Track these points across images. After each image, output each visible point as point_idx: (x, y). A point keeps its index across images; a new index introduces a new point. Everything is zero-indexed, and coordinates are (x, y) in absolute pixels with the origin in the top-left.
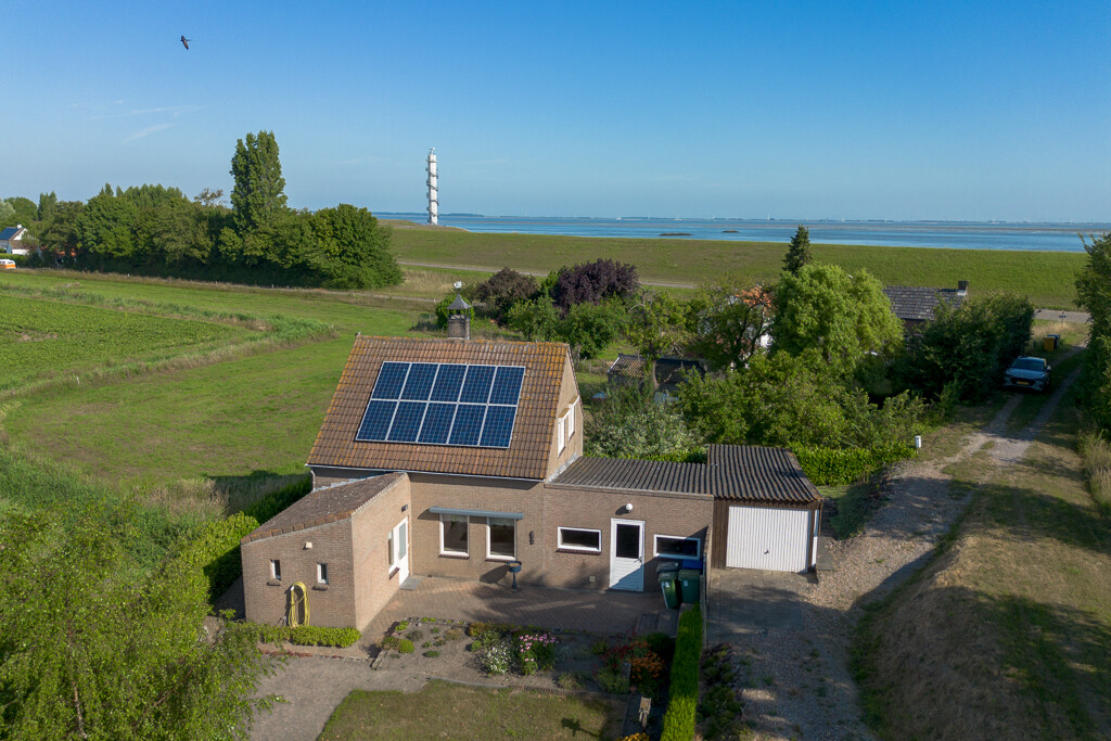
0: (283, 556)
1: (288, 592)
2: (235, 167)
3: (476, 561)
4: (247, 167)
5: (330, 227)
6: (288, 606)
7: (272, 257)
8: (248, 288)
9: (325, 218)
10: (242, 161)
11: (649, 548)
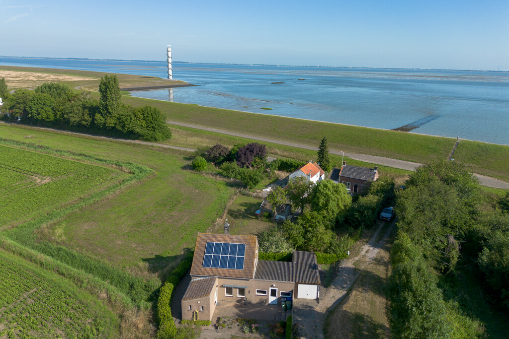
0: (192, 304)
1: (193, 313)
2: (100, 89)
3: (234, 297)
4: (106, 89)
6: (193, 316)
7: (118, 127)
9: (140, 112)
10: (104, 87)
11: (279, 295)
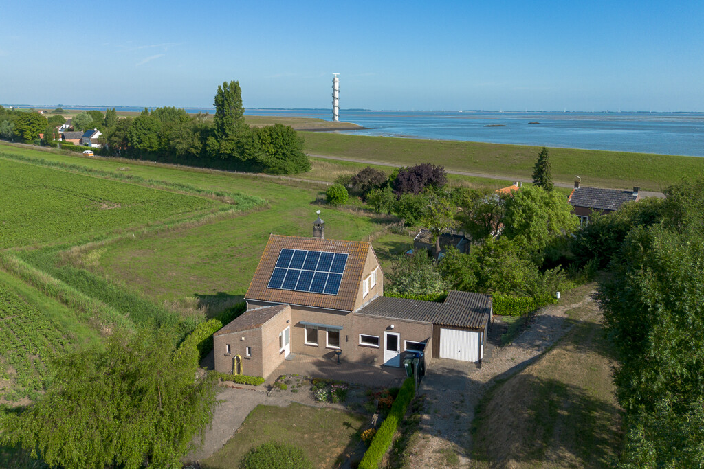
0: (233, 343)
1: (233, 359)
2: (216, 101)
3: (321, 348)
4: (223, 102)
5: (270, 138)
6: (233, 366)
7: (236, 154)
8: (222, 172)
9: (266, 132)
10: (220, 99)
11: (402, 346)
